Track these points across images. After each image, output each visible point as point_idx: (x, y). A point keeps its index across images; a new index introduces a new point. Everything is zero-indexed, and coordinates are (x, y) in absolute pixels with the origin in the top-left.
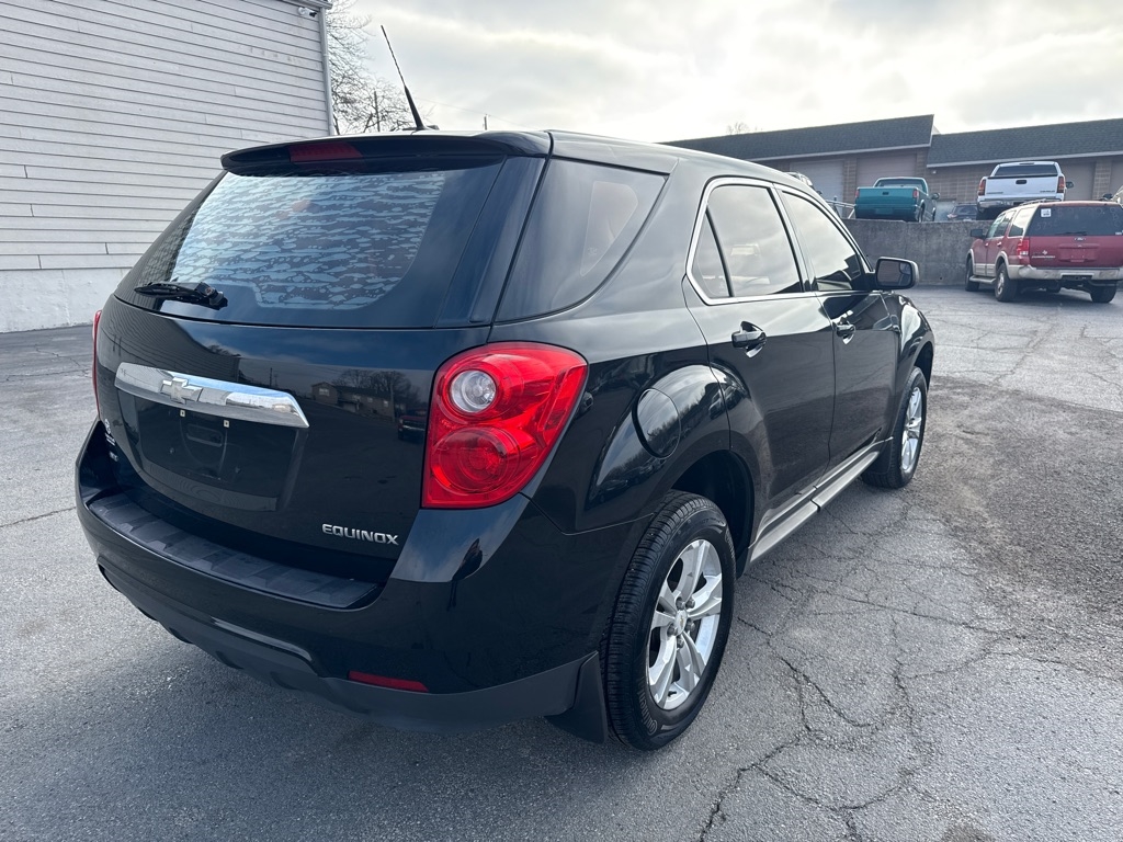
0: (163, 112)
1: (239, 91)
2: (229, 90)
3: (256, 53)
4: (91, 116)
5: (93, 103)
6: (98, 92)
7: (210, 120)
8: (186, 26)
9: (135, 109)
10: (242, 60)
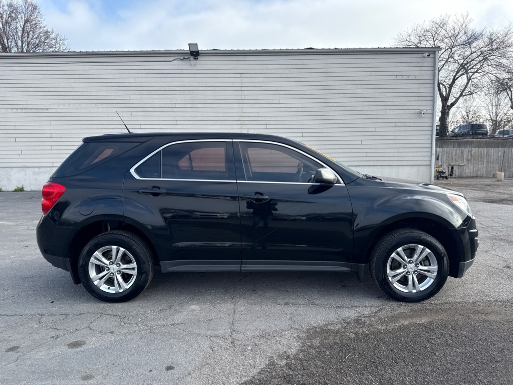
0: (353, 108)
1: (388, 95)
2: (384, 95)
3: (399, 78)
4: (326, 113)
5: (328, 109)
6: (330, 105)
7: (373, 108)
8: (368, 74)
9: (343, 109)
10: (392, 82)
